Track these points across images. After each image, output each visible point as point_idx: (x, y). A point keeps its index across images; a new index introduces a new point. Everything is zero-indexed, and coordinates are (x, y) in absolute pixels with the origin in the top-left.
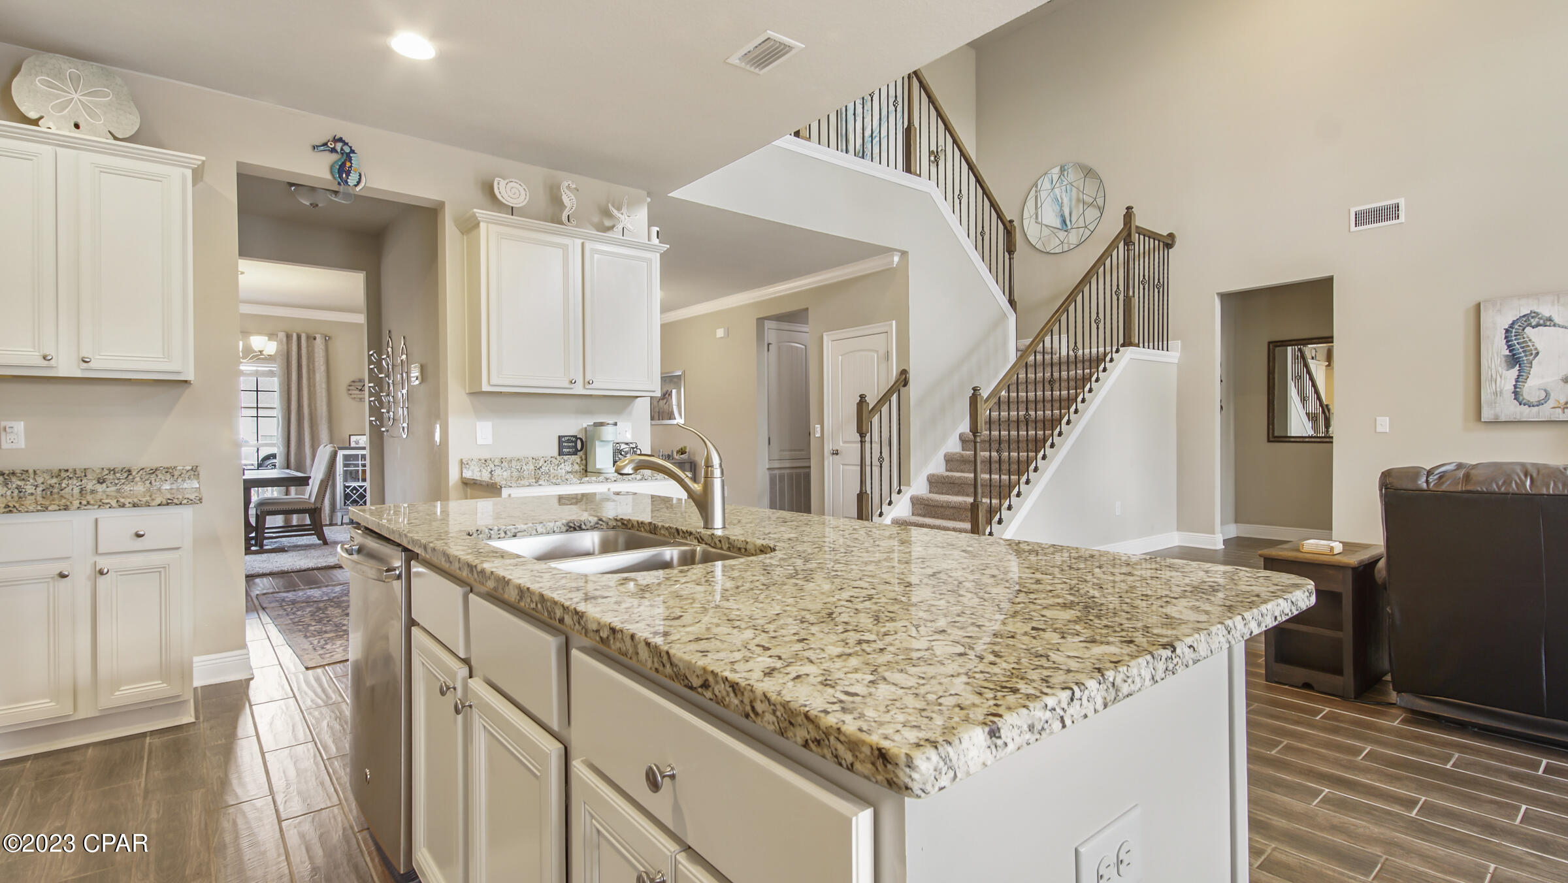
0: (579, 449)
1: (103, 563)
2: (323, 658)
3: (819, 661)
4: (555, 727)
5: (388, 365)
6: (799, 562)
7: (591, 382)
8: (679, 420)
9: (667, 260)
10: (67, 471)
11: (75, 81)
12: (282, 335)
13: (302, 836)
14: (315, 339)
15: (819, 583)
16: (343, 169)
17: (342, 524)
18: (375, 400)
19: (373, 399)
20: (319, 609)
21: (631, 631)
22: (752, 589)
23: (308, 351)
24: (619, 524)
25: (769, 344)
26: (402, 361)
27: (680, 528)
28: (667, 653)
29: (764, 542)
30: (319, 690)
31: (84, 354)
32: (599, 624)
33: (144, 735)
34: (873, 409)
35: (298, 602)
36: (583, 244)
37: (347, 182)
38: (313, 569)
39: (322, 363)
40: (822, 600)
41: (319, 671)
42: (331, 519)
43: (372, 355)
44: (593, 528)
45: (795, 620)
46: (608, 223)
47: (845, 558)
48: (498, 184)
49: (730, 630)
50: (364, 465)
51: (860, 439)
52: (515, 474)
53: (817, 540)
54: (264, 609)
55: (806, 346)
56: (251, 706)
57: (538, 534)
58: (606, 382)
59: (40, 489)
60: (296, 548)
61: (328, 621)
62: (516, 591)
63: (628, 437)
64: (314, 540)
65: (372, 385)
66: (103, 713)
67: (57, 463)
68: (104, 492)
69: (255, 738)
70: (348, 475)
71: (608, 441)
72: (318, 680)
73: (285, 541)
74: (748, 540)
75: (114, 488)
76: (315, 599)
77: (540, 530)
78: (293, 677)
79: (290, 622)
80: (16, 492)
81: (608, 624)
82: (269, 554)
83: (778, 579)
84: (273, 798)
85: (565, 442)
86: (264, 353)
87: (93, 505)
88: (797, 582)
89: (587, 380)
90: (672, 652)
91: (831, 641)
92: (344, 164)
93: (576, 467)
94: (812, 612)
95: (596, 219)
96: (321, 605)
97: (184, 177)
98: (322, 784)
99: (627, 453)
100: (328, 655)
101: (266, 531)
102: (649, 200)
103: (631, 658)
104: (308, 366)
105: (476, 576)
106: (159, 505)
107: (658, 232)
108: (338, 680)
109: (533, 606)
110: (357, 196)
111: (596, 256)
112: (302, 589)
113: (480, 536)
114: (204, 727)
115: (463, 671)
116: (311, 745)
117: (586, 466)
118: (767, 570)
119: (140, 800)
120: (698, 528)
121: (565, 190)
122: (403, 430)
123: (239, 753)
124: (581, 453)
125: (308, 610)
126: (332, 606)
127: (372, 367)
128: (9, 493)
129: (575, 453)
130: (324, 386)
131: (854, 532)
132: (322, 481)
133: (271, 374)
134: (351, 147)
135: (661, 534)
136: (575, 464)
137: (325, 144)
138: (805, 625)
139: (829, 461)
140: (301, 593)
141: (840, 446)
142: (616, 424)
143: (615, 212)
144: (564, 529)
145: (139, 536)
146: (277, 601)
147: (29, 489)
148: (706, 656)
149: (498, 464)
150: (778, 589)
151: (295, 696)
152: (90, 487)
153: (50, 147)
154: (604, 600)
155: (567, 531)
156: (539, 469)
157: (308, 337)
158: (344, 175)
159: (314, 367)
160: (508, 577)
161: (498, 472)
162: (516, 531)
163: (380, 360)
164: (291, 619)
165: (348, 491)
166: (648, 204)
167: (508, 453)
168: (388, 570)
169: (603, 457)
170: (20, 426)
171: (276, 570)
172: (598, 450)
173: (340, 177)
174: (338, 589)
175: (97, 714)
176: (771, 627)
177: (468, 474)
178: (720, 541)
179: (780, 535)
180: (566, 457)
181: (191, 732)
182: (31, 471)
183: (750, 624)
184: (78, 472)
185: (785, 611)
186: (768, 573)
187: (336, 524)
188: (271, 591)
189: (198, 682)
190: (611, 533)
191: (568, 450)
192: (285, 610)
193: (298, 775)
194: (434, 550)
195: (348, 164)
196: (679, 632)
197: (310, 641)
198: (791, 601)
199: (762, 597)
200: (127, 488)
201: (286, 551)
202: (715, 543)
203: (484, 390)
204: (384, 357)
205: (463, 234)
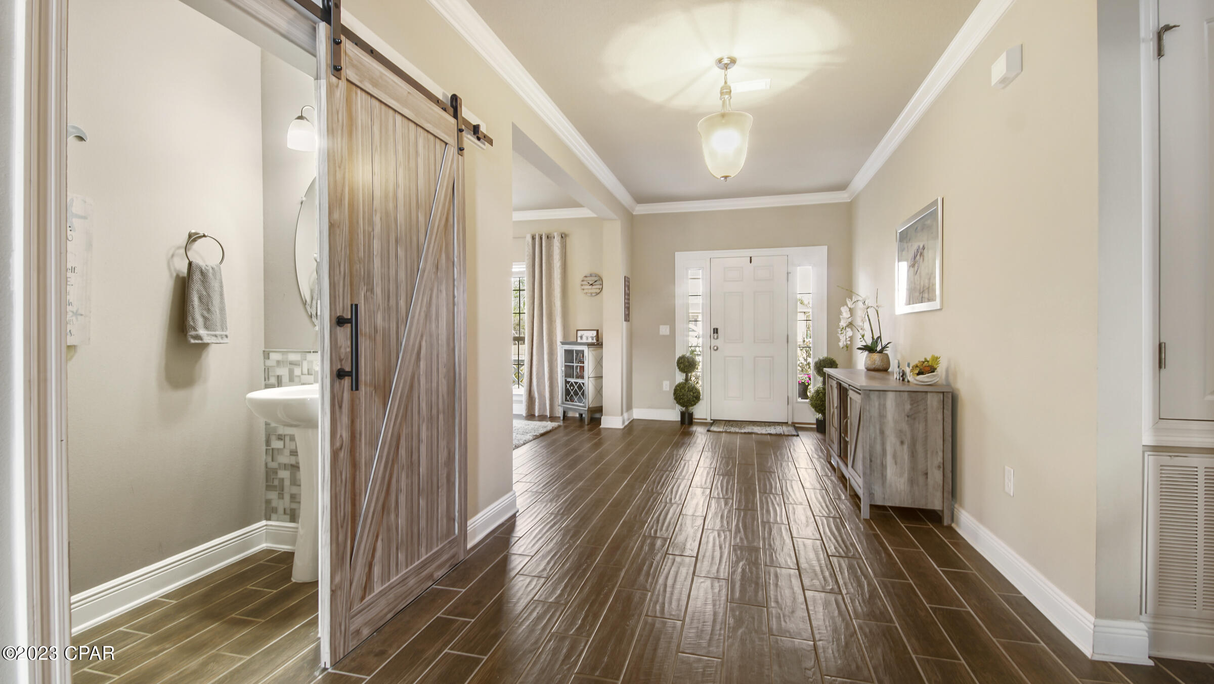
12: (529, 247)
14: (553, 238)
23: (547, 249)
39: (558, 260)
104: (548, 264)
157: (548, 238)
159: (551, 266)
165: (568, 386)
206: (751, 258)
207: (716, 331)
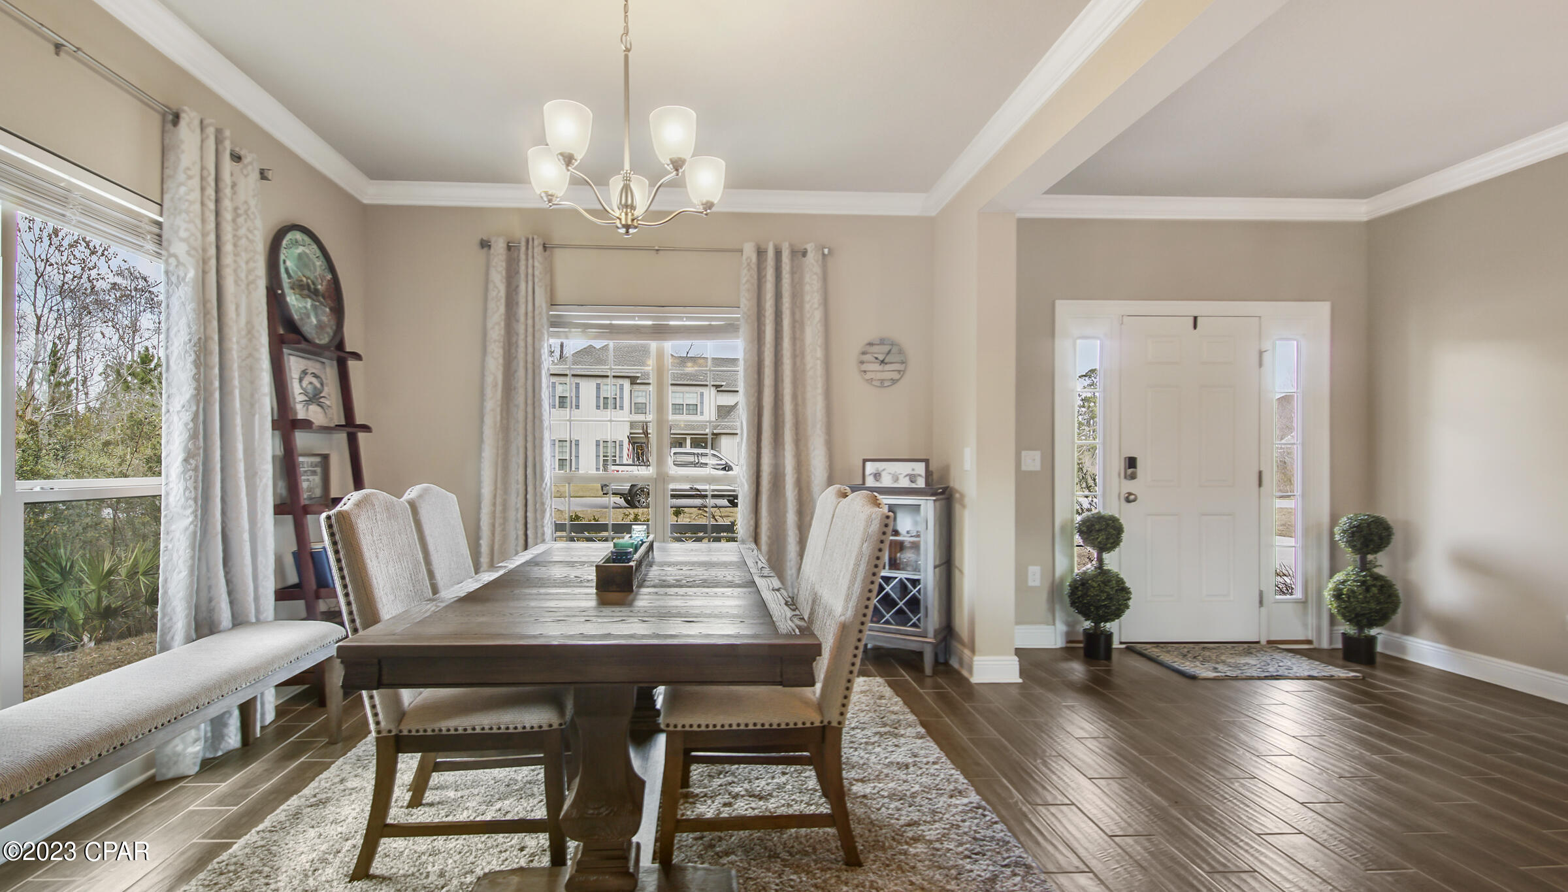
14: (805, 254)
23: (792, 280)
104: (793, 313)
130: (819, 353)
157: (794, 253)
159: (802, 316)
206: (1195, 318)
207: (1132, 462)
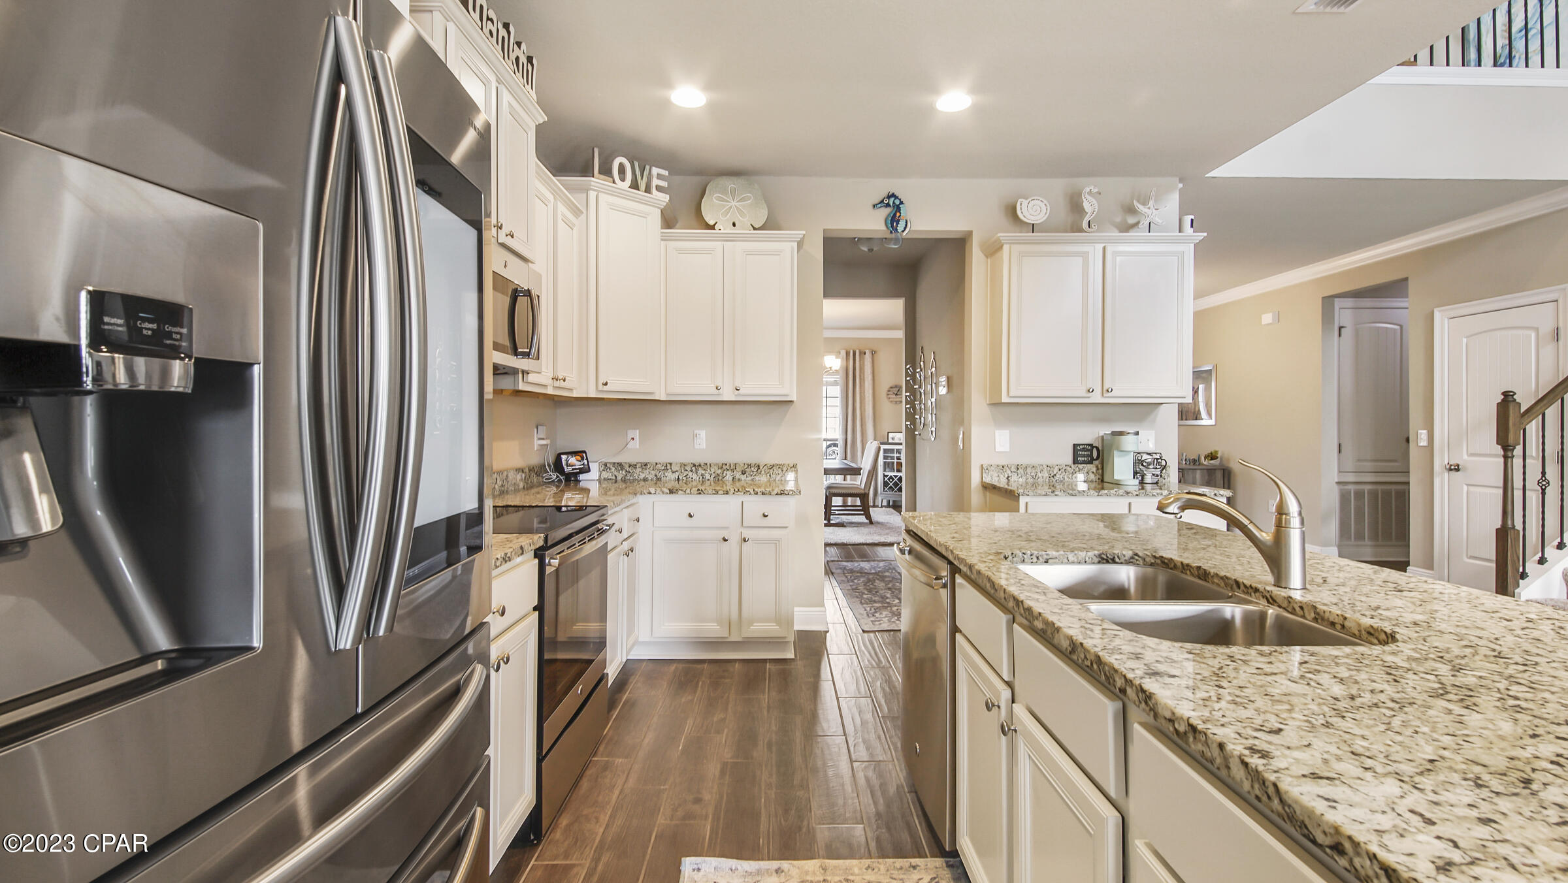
0: (1095, 457)
1: (747, 534)
2: (874, 625)
3: (1527, 869)
4: (1112, 793)
5: (920, 377)
6: (1444, 669)
7: (1110, 390)
8: (1206, 421)
9: (1201, 251)
10: (726, 465)
11: (733, 192)
12: (843, 353)
13: (867, 780)
14: (865, 354)
15: (1490, 715)
16: (893, 220)
17: (882, 507)
18: (910, 407)
19: (908, 406)
20: (869, 580)
21: (1218, 739)
22: (1376, 705)
23: (860, 363)
24: (1159, 561)
25: (1340, 328)
26: (932, 373)
27: (1241, 580)
28: (1275, 785)
29: (1376, 623)
30: (873, 653)
31: (737, 384)
32: (1173, 713)
33: (765, 661)
34: (1528, 411)
35: (855, 571)
36: (1104, 248)
37: (897, 230)
38: (863, 544)
39: (869, 373)
40: (1503, 749)
41: (872, 635)
42: (874, 502)
43: (909, 368)
44: (1128, 562)
45: (1465, 779)
46: (1131, 220)
47: (1526, 675)
48: (1021, 205)
49: (1359, 772)
50: (898, 458)
51: (1502, 453)
52: (1030, 480)
53: (1464, 631)
54: (832, 574)
55: (1401, 327)
56: (828, 654)
57: (1069, 562)
58: (1125, 390)
59: (713, 476)
60: (852, 524)
61: (876, 592)
62: (1068, 642)
63: (1151, 447)
64: (863, 519)
65: (908, 394)
66: (746, 640)
67: (721, 460)
68: (745, 480)
69: (832, 682)
70: (887, 466)
71: (1130, 451)
72: (871, 643)
73: (845, 519)
74: (1347, 615)
75: (750, 478)
76: (866, 571)
77: (1071, 559)
78: (855, 637)
79: (850, 588)
80: (701, 477)
81: (1185, 718)
82: (834, 528)
83: (1414, 694)
84: (846, 738)
85: (1080, 450)
86: (833, 369)
87: (741, 492)
88: (1451, 706)
89: (1105, 388)
90: (1283, 786)
91: (1542, 836)
92: (895, 214)
93: (1092, 477)
94: (1492, 769)
95: (1118, 219)
96: (871, 577)
97: (792, 248)
98: (879, 738)
99: (1149, 464)
100: (877, 623)
101: (833, 508)
102: (1181, 185)
103: (1218, 768)
104: (860, 376)
105: (1022, 611)
106: (777, 494)
107: (1192, 220)
108: (886, 647)
109: (1088, 663)
110: (903, 239)
111: (1118, 259)
112: (857, 561)
113: (1015, 559)
114: (799, 663)
115: (1006, 694)
116: (869, 700)
117: (1103, 475)
118: (1393, 674)
119: (765, 713)
120: (1266, 584)
121: (1087, 196)
122: (932, 434)
123: (822, 693)
124: (1096, 462)
125: (862, 579)
126: (878, 579)
127: (908, 379)
128: (698, 479)
129: (1090, 462)
130: (871, 391)
131: (1530, 625)
132: (869, 472)
133: (835, 384)
134: (900, 200)
135: (1213, 583)
136: (1091, 474)
137: (882, 201)
138: (1485, 793)
139: (1442, 480)
140: (856, 564)
141: (1463, 458)
142: (1137, 433)
143: (1140, 208)
144: (1096, 560)
145: (765, 516)
146: (841, 568)
147: (708, 476)
148: (1335, 808)
149: (1014, 470)
150: (1419, 714)
151: (856, 654)
152: (737, 477)
153: (720, 243)
154: (1171, 680)
155: (1099, 562)
156: (1053, 477)
157: (860, 353)
158: (895, 224)
159: (864, 377)
160: (1058, 624)
161: (1014, 478)
162: (1048, 557)
163: (914, 373)
164: (851, 585)
165: (886, 479)
166: (1180, 190)
167: (1024, 461)
168: (936, 579)
169: (1122, 468)
170: (703, 434)
171: (839, 541)
172: (1116, 460)
173: (892, 226)
174: (881, 564)
175: (740, 640)
176: (1427, 782)
177: (987, 479)
178: (1301, 608)
179: (1397, 614)
180: (1081, 466)
181: (792, 667)
182: (708, 464)
183: (1389, 769)
184: (732, 465)
185: (1443, 758)
186: (1395, 681)
187: (877, 506)
188: (836, 559)
189: (797, 627)
190: (1150, 570)
191: (1083, 459)
192: (846, 577)
193: (862, 724)
194: (979, 572)
195: (898, 214)
196: (1285, 756)
197: (864, 607)
198: (1447, 740)
199: (1396, 723)
200: (757, 478)
201: (845, 526)
202: (1294, 609)
203: (1003, 401)
204: (918, 370)
205: (987, 257)
